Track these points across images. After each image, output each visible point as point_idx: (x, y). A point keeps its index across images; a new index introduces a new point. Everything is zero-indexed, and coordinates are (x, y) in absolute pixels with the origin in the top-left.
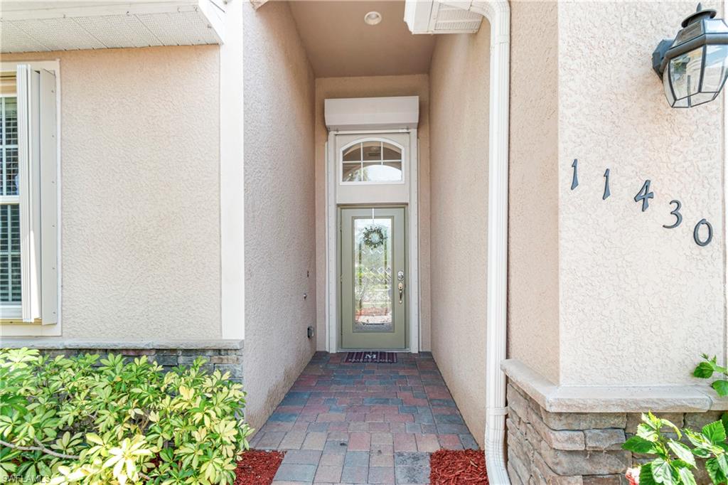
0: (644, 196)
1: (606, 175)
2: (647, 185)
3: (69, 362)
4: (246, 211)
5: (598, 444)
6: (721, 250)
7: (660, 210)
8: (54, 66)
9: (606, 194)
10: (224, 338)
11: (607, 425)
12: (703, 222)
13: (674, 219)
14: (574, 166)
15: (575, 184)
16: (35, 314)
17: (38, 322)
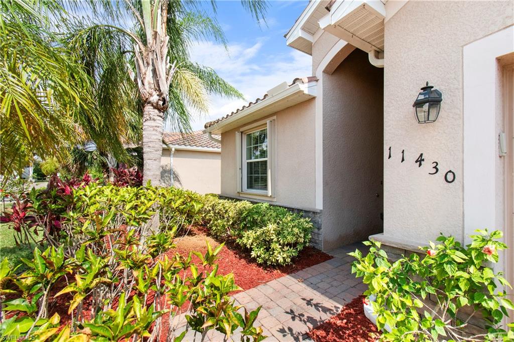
0: (420, 161)
1: (403, 152)
2: (421, 155)
3: (273, 208)
4: (323, 159)
5: (391, 259)
6: (461, 185)
7: (428, 166)
8: (275, 117)
9: (403, 160)
10: (317, 208)
11: (395, 253)
12: (450, 171)
13: (435, 170)
14: (390, 149)
15: (390, 157)
16: (270, 194)
17: (271, 196)
